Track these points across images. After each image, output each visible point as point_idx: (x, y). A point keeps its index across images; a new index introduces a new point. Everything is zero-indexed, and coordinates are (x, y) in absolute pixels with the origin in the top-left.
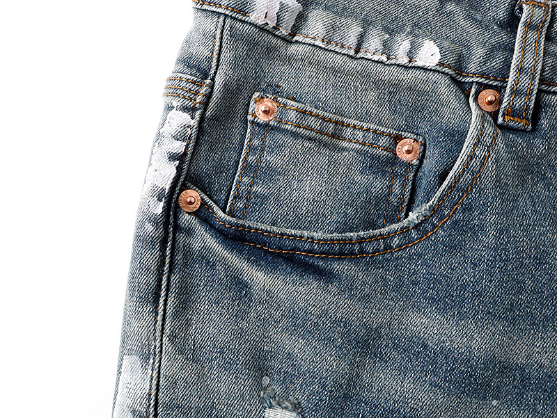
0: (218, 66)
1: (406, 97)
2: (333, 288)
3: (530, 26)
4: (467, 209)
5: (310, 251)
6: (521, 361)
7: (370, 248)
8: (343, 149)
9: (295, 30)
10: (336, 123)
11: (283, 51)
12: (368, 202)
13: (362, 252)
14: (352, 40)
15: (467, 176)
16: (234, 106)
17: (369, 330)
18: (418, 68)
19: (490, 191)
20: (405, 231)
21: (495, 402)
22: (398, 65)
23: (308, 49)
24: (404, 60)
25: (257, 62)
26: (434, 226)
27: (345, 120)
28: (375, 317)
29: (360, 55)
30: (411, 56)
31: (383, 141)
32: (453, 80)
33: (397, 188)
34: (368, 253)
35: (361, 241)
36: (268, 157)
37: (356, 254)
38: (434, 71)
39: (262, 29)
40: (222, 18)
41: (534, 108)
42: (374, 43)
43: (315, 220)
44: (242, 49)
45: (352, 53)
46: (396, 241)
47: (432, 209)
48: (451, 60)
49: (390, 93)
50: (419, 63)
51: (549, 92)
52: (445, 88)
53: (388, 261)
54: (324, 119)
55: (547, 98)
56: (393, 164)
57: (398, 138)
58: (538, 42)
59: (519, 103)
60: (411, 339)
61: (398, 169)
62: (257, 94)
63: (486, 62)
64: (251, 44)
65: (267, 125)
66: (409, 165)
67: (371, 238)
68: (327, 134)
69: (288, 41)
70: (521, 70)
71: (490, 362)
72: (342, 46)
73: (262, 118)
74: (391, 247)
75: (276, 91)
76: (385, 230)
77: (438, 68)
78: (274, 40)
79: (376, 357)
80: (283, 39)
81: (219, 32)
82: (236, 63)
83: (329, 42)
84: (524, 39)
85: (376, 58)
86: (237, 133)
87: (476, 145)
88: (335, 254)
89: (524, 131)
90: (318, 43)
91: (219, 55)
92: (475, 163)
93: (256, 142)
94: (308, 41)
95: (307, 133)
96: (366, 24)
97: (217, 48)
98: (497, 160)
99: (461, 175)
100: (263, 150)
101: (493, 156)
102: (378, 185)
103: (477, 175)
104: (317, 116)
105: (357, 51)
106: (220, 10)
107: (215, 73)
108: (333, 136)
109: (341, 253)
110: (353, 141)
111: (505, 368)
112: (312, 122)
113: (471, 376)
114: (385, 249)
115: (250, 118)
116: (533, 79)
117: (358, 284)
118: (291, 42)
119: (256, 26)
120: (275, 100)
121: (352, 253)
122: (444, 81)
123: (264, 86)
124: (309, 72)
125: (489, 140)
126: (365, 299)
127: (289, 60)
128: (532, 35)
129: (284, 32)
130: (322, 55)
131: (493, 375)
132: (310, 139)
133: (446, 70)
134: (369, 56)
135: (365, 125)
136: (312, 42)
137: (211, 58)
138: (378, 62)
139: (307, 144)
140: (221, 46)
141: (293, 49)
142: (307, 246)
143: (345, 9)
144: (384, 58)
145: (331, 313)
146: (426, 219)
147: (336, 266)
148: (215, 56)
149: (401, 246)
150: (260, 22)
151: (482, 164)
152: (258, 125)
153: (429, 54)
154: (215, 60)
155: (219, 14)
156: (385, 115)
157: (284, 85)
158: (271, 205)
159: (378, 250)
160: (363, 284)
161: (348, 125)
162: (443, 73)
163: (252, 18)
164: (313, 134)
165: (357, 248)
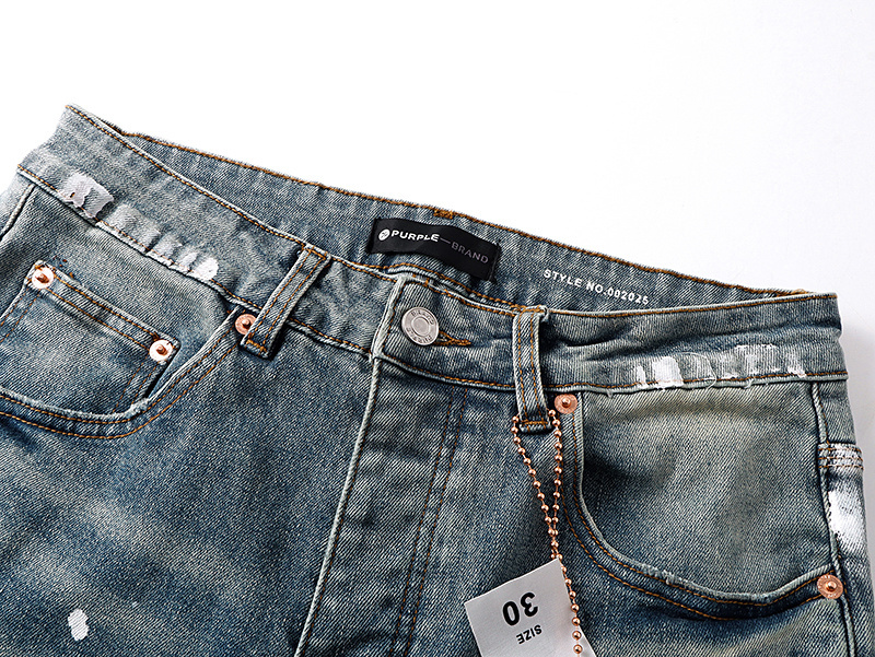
0: (11, 226)
1: (178, 303)
2: (30, 458)
3: (301, 269)
4: (177, 410)
5: (24, 418)
6: (173, 567)
7: (83, 429)
8: (102, 334)
9: (101, 216)
10: (104, 308)
11: (82, 231)
12: (103, 388)
13: (73, 430)
14: (146, 239)
15: (186, 380)
16: (16, 266)
17: (48, 507)
18: (193, 278)
19: (201, 399)
20: (123, 422)
21: (134, 604)
22: (178, 272)
23: (104, 235)
24: (184, 269)
25: (53, 235)
26: (146, 421)
27: (114, 308)
28: (59, 496)
29: (149, 254)
30: (192, 267)
31: (140, 336)
32: (221, 298)
33: (135, 383)
34: (79, 434)
35: (76, 420)
36: (26, 322)
37: (66, 431)
38: (206, 285)
39: (66, 206)
40: (32, 186)
41: (275, 339)
42: (164, 247)
43: (44, 390)
44: (41, 218)
45: (142, 250)
46: (111, 429)
47: (150, 405)
48: (224, 280)
49: (166, 295)
50: (194, 275)
51: (297, 330)
52: (208, 304)
53: (96, 446)
54: (91, 300)
55: (292, 334)
56: (143, 360)
57: (156, 337)
58: (302, 285)
59: (263, 330)
60: (83, 527)
61: (145, 365)
62: (40, 262)
63: (253, 290)
64: (52, 216)
65: (38, 292)
66: (157, 364)
67: (88, 420)
68: (90, 315)
69: (91, 224)
70: (275, 303)
71: (143, 560)
72: (136, 242)
73: (37, 285)
74: (104, 434)
75: (61, 265)
76: (104, 417)
77: (209, 283)
78: (76, 219)
79: (44, 536)
80: (86, 221)
81: (24, 197)
82: (29, 228)
83: (126, 235)
84: (292, 279)
85: (161, 260)
86: (8, 292)
87: (207, 355)
88: (45, 425)
89: (260, 357)
90: (115, 233)
91: (17, 217)
92: (198, 371)
93: (21, 305)
94: (107, 228)
95: (70, 308)
96: (166, 229)
97: (16, 210)
98: (219, 374)
99: (181, 378)
100: (25, 313)
101: (218, 369)
102: (119, 374)
103: (195, 381)
104: (86, 296)
105: (147, 251)
106: (33, 179)
107: (6, 232)
108: (96, 319)
109: (51, 427)
110: (113, 329)
111: (155, 571)
112: (78, 299)
113: (120, 570)
114: (98, 434)
115: (26, 282)
116: (282, 314)
117: (55, 459)
118: (94, 227)
119: (61, 202)
120: (54, 271)
121: (63, 429)
122: (210, 295)
123: (52, 256)
124: (101, 257)
125: (219, 354)
126: (58, 476)
127: (86, 241)
128: (300, 278)
129: (87, 214)
130: (115, 245)
131: (141, 575)
132: (71, 315)
133: (217, 287)
134: (155, 257)
135: (130, 317)
136: (110, 230)
137: (9, 217)
138: (162, 264)
139: (67, 319)
140: (21, 210)
141: (92, 232)
142: (23, 411)
143: (153, 211)
144: (168, 263)
145: (16, 480)
146: (142, 413)
147: (41, 436)
148: (12, 217)
149: (114, 435)
150: (66, 200)
151: (205, 373)
152: (31, 290)
153: (208, 269)
154: (10, 220)
155: (32, 182)
156: (155, 314)
157: (70, 262)
158: (9, 367)
159: (91, 434)
160: (61, 461)
161: (115, 314)
162: (213, 289)
163: (59, 194)
164: (75, 311)
165: (70, 425)
